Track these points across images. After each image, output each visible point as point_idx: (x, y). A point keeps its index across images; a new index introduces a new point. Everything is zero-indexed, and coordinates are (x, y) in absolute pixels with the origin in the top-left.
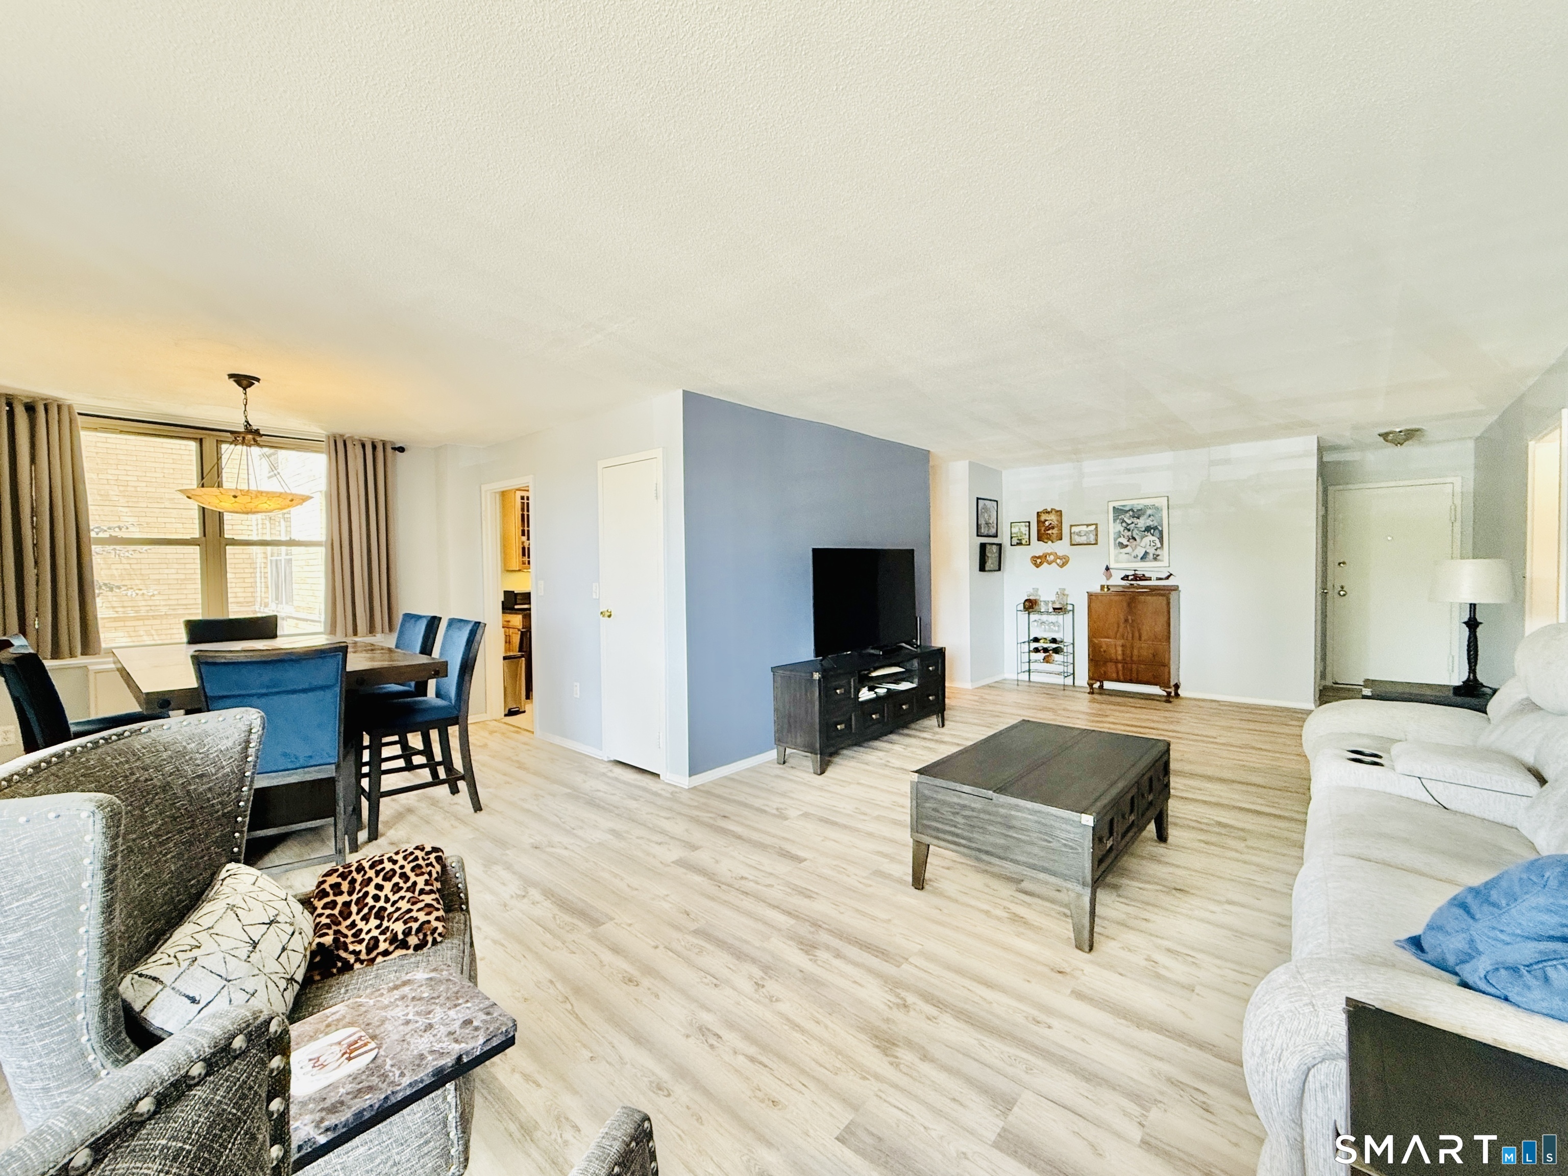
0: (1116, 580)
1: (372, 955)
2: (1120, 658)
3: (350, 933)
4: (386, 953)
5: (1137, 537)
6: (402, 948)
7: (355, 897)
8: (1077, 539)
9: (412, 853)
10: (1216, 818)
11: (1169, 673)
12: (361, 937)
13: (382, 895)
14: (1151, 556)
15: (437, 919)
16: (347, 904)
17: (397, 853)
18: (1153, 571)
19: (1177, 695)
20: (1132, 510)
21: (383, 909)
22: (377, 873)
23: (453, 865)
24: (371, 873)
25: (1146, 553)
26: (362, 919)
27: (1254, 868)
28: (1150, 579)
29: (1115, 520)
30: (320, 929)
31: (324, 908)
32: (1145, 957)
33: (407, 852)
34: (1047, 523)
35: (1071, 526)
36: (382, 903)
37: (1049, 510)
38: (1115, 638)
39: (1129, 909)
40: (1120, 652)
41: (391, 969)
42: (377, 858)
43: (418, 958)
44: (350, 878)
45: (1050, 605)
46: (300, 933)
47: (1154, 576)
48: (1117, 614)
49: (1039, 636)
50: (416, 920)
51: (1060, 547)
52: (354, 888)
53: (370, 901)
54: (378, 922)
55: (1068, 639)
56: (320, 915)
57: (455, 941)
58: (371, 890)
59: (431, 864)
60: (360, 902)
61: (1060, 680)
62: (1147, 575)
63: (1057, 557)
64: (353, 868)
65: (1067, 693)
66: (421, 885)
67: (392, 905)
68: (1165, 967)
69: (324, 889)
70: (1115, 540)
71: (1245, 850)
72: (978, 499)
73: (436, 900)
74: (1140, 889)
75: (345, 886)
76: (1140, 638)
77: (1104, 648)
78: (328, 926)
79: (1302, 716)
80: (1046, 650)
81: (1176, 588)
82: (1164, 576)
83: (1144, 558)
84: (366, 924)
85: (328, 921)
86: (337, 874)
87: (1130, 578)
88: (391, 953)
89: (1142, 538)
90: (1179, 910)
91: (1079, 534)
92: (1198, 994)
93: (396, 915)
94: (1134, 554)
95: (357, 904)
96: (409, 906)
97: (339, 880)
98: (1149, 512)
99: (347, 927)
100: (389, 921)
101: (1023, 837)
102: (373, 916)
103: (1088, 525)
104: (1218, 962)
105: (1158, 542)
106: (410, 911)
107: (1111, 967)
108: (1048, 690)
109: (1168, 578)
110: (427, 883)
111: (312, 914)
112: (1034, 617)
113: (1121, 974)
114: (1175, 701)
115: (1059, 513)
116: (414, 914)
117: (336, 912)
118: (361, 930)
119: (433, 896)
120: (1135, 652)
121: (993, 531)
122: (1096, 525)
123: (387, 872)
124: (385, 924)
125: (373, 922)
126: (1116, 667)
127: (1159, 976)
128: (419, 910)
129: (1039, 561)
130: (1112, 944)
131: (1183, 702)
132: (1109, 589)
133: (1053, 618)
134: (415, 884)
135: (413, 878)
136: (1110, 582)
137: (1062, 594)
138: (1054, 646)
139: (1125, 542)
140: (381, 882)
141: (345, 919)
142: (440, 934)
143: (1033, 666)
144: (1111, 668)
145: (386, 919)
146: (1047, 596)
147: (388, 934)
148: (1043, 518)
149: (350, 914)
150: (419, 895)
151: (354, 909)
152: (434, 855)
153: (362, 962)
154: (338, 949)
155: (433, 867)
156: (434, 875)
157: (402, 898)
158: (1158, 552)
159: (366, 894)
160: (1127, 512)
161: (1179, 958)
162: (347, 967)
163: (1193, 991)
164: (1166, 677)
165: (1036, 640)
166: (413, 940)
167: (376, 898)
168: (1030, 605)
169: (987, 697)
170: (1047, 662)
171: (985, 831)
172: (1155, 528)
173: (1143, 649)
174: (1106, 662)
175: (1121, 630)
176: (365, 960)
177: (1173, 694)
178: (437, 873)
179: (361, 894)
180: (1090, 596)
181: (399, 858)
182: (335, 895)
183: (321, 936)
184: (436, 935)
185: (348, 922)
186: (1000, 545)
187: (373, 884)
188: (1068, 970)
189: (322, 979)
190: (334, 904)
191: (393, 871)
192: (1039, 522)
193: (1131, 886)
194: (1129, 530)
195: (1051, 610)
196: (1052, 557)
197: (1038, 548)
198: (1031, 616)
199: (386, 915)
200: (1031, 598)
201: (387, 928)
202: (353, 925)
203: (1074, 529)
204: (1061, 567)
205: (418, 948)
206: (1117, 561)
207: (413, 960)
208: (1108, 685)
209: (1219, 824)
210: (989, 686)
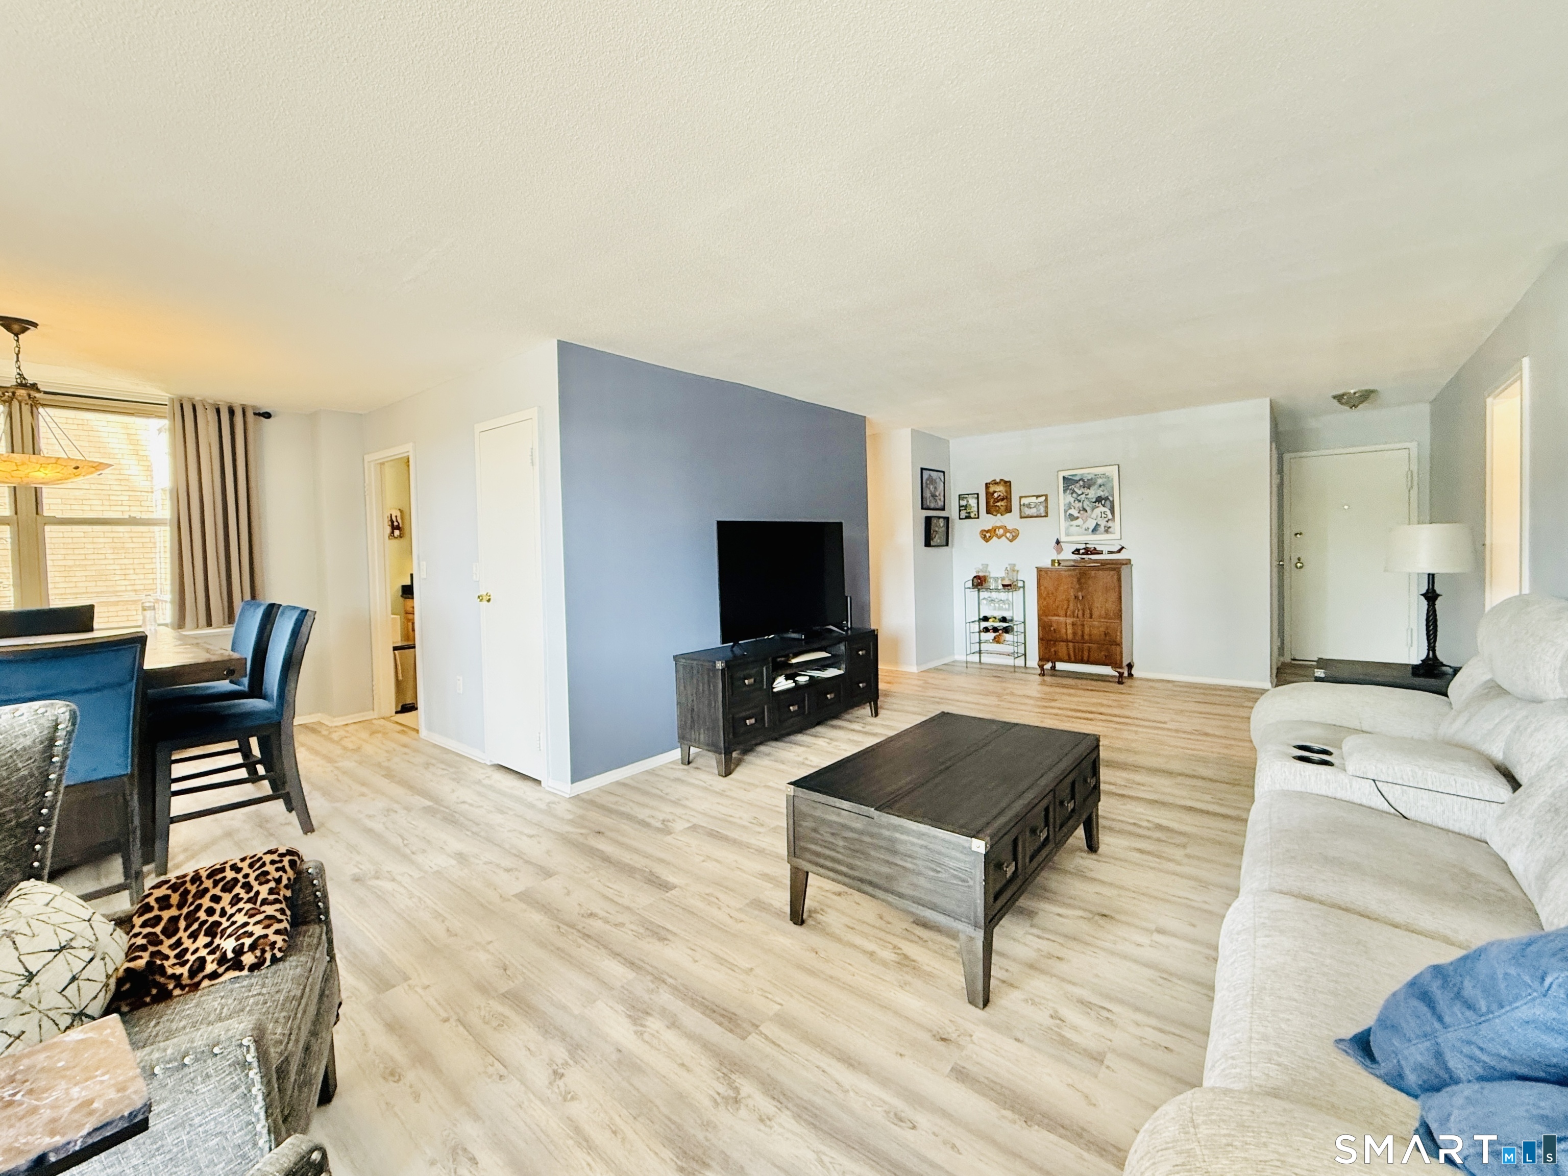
0: (1067, 555)
1: (196, 980)
2: (1070, 637)
3: (172, 954)
4: (214, 975)
5: (1088, 508)
6: (234, 970)
7: (185, 911)
8: (1028, 512)
9: (261, 858)
10: (1157, 821)
11: (1121, 653)
12: (186, 958)
13: (218, 907)
14: (1102, 529)
15: (277, 932)
16: (174, 920)
17: (243, 860)
18: (1105, 543)
19: (1130, 675)
20: (1082, 479)
21: (219, 924)
22: (216, 884)
23: (310, 871)
24: (208, 883)
25: (1097, 525)
26: (189, 937)
27: (1192, 883)
28: (1101, 553)
29: (1065, 491)
30: (133, 952)
31: (144, 925)
32: (1051, 1012)
33: (255, 858)
34: (996, 495)
35: (1021, 497)
36: (216, 917)
37: (998, 480)
38: (1066, 616)
39: (1044, 945)
40: (1070, 631)
41: (217, 995)
42: (218, 866)
43: (254, 980)
44: (182, 889)
45: (1000, 581)
46: (103, 959)
47: (1105, 549)
48: (1067, 589)
49: (988, 614)
50: (251, 934)
51: (1010, 520)
52: (186, 901)
53: (202, 915)
54: (208, 939)
55: (1018, 617)
56: (136, 935)
57: (303, 959)
58: (206, 902)
59: (283, 869)
60: (191, 918)
61: (1009, 661)
62: (1099, 548)
63: (1006, 531)
64: (188, 878)
65: (1017, 675)
66: (264, 894)
67: (228, 920)
68: (1075, 1028)
69: (148, 903)
70: (1066, 511)
71: (1185, 861)
72: (922, 469)
73: (282, 911)
74: (1059, 915)
75: (175, 899)
76: (1091, 617)
77: (1055, 626)
78: (143, 948)
79: (1254, 695)
80: (995, 630)
81: (1128, 562)
82: (1116, 549)
83: (1095, 530)
84: (194, 942)
85: (144, 941)
86: (167, 886)
87: (1081, 551)
88: (221, 975)
89: (1093, 509)
90: (1099, 943)
91: (1029, 506)
92: (1108, 1067)
93: (229, 931)
94: (1086, 526)
95: (186, 918)
96: (246, 919)
97: (169, 892)
98: (1100, 481)
99: (170, 947)
100: (221, 938)
101: (909, 865)
102: (203, 933)
103: (1038, 497)
104: (1139, 1017)
105: (1109, 513)
106: (246, 924)
107: (1005, 1029)
108: (998, 672)
109: (1119, 551)
110: (271, 891)
111: (128, 934)
112: (984, 594)
113: (1017, 1040)
114: (1128, 682)
115: (1007, 484)
116: (249, 928)
117: (158, 930)
118: (186, 950)
119: (278, 906)
120: (1087, 630)
121: (941, 504)
122: (1046, 496)
123: (228, 882)
124: (217, 941)
125: (203, 940)
126: (1067, 646)
127: (1065, 1042)
128: (255, 924)
129: (988, 535)
130: (1016, 995)
131: (1137, 683)
132: (1059, 564)
133: (1003, 595)
134: (258, 893)
135: (256, 887)
136: (1061, 557)
137: (1013, 569)
138: (1005, 625)
139: (1075, 513)
140: (219, 893)
141: (169, 937)
142: (280, 950)
143: (984, 647)
144: (1062, 648)
145: (219, 936)
146: (997, 573)
147: (218, 954)
148: (991, 490)
149: (177, 930)
150: (261, 905)
151: (182, 924)
152: (288, 858)
153: (182, 988)
154: (154, 974)
155: (285, 872)
156: (285, 881)
157: (240, 910)
158: (1110, 524)
159: (199, 907)
160: (1077, 482)
161: (1092, 1013)
162: (165, 996)
163: (1102, 1062)
164: (1118, 658)
165: (986, 619)
166: (248, 959)
167: (210, 912)
168: (979, 582)
169: (930, 681)
170: (998, 642)
171: (867, 857)
172: (1107, 499)
173: (1095, 627)
174: (1056, 641)
175: (1071, 607)
176: (186, 985)
177: (1126, 674)
178: (289, 879)
179: (192, 908)
180: (1039, 570)
181: (245, 865)
182: (160, 909)
183: (130, 961)
184: (276, 951)
185: (173, 940)
186: (947, 519)
187: (208, 896)
188: (953, 1036)
189: (130, 1011)
190: (158, 919)
191: (236, 881)
192: (987, 493)
193: (1048, 911)
194: (1079, 501)
195: (1000, 587)
196: (1001, 531)
197: (988, 521)
198: (981, 593)
199: (219, 930)
200: (981, 574)
201: (218, 946)
202: (179, 943)
203: (1024, 501)
204: (1011, 541)
205: (253, 968)
206: (1067, 535)
207: (245, 983)
208: (1060, 666)
209: (1159, 827)
210: (937, 669)
